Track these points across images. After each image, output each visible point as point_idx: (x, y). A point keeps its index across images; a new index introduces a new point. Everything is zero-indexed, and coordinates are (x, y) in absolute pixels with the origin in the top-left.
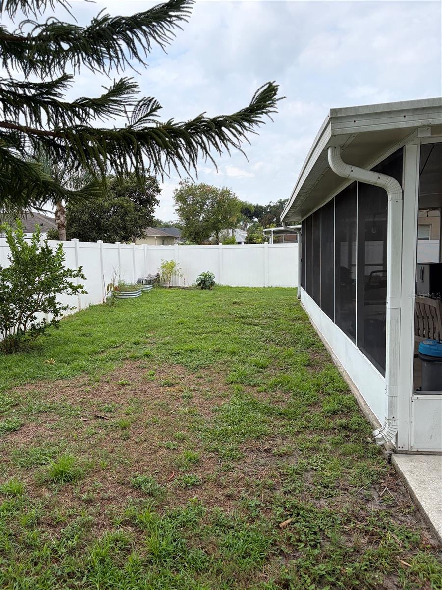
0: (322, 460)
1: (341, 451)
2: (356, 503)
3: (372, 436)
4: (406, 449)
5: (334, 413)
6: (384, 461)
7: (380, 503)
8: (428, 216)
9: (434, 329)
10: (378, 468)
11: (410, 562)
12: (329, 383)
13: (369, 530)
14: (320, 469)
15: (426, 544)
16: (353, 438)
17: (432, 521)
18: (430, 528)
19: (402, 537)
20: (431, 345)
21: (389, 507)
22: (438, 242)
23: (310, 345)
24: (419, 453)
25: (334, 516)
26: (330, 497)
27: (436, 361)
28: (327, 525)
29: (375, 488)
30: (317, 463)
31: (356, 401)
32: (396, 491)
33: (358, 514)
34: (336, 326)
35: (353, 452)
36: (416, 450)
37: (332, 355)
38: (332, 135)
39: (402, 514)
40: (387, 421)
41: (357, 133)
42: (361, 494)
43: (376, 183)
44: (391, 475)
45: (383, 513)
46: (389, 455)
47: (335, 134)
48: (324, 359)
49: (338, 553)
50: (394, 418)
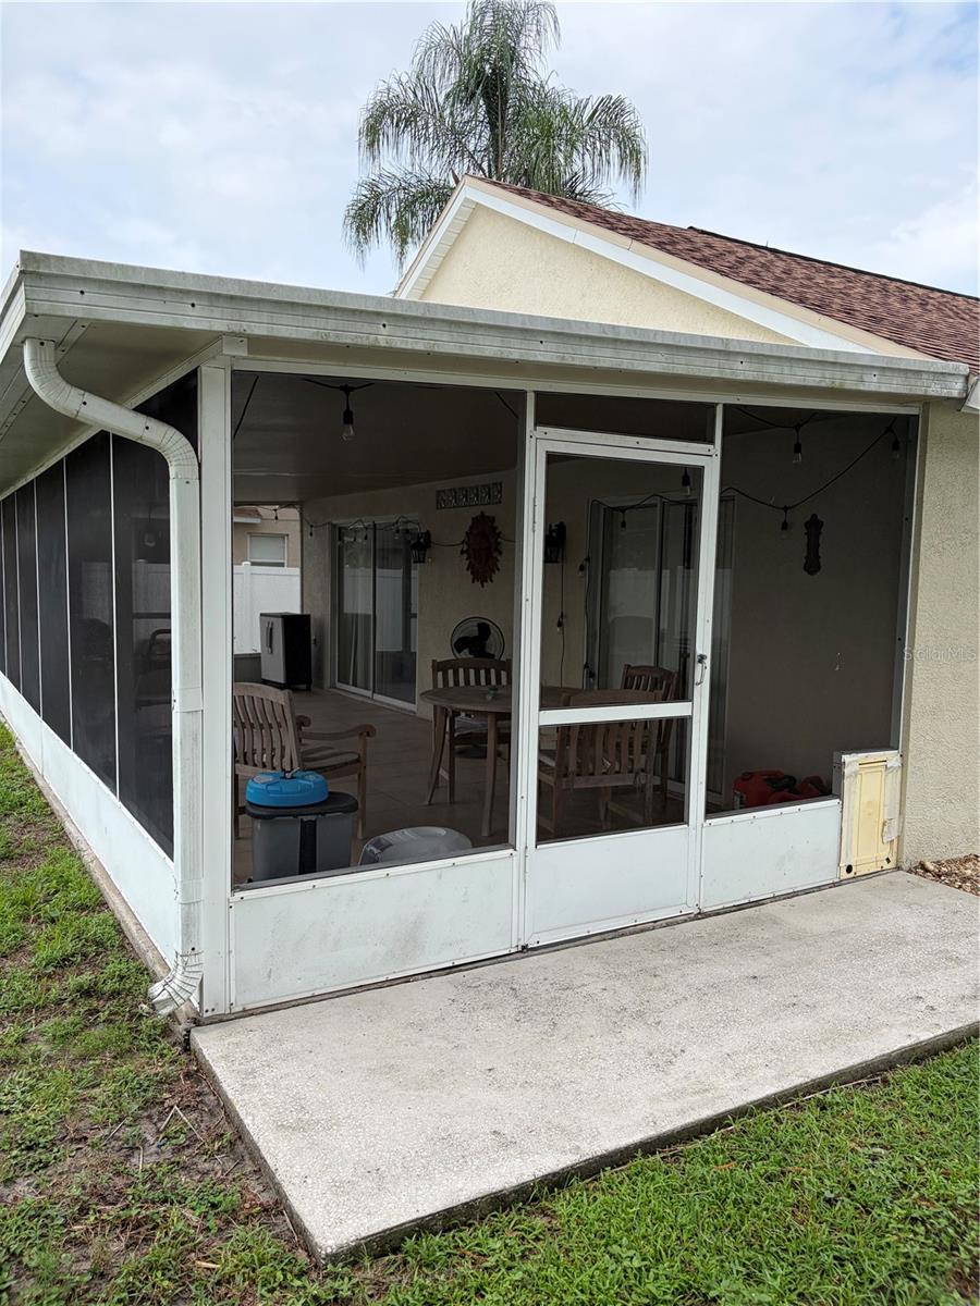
0: (25, 1085)
1: (74, 1052)
2: (104, 1164)
3: (147, 998)
4: (220, 1011)
5: (64, 963)
6: (174, 1050)
7: (159, 1147)
8: (276, 518)
9: (283, 748)
10: (160, 1070)
11: (215, 1259)
12: (56, 892)
13: (131, 1216)
14: (20, 1107)
15: (251, 1207)
16: (107, 1013)
17: (264, 1153)
18: (262, 1170)
19: (203, 1209)
20: (268, 784)
21: (179, 1149)
22: (297, 571)
23: (12, 808)
24: (247, 1013)
25: (48, 1212)
26: (40, 1168)
27: (278, 816)
28: (29, 1238)
29: (150, 1117)
30: (13, 1093)
31: (118, 928)
32: (195, 1109)
33: (106, 1189)
34: (75, 756)
35: (105, 1047)
36: (241, 1009)
37: (68, 827)
38: (27, 313)
39: (205, 1157)
40: (180, 958)
41: (88, 319)
42: (118, 1139)
43: (140, 438)
44: (188, 1075)
45: (165, 1168)
46: (185, 1033)
47: (36, 312)
48: (47, 836)
49: (53, 1297)
50: (193, 949)
